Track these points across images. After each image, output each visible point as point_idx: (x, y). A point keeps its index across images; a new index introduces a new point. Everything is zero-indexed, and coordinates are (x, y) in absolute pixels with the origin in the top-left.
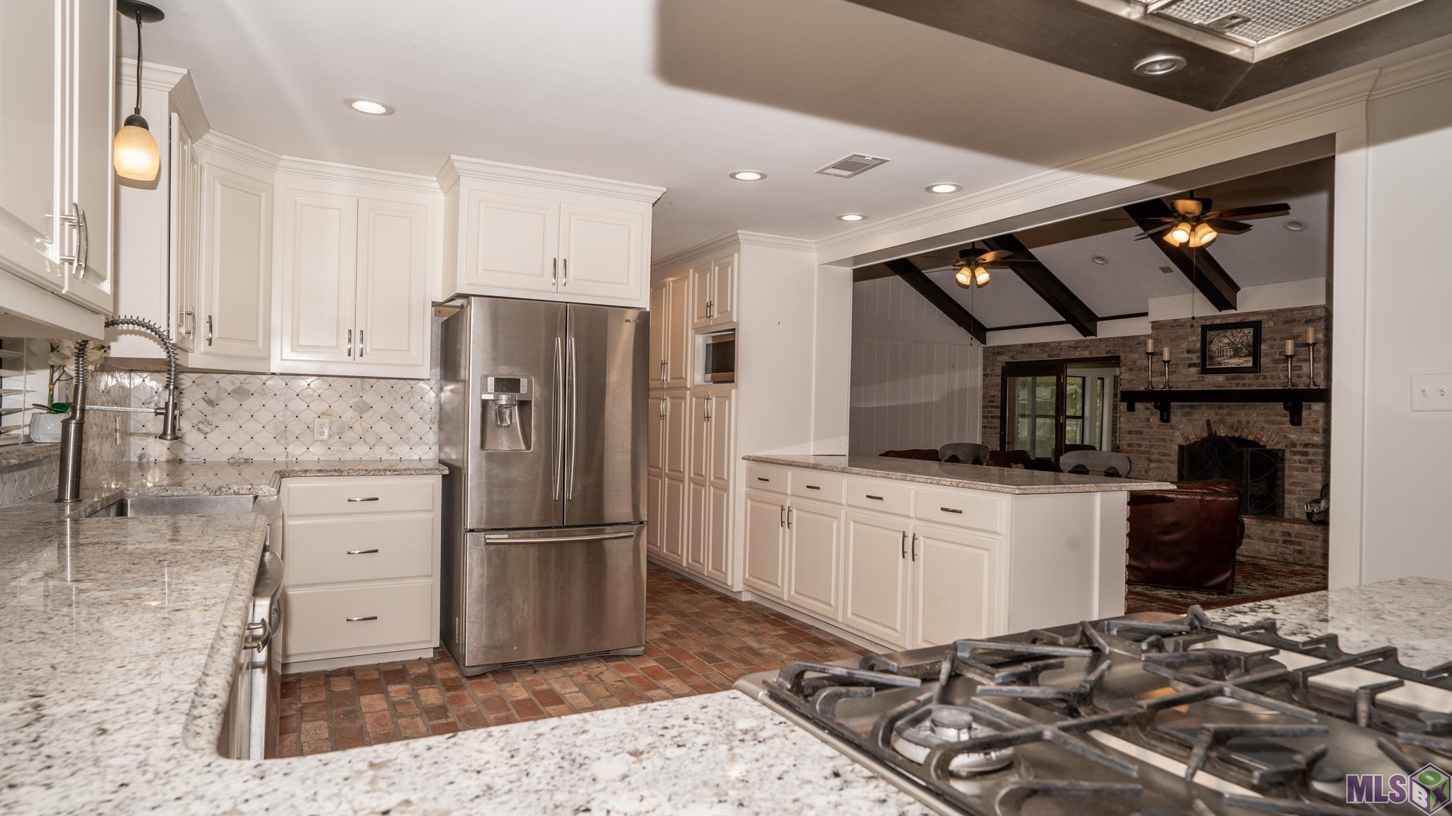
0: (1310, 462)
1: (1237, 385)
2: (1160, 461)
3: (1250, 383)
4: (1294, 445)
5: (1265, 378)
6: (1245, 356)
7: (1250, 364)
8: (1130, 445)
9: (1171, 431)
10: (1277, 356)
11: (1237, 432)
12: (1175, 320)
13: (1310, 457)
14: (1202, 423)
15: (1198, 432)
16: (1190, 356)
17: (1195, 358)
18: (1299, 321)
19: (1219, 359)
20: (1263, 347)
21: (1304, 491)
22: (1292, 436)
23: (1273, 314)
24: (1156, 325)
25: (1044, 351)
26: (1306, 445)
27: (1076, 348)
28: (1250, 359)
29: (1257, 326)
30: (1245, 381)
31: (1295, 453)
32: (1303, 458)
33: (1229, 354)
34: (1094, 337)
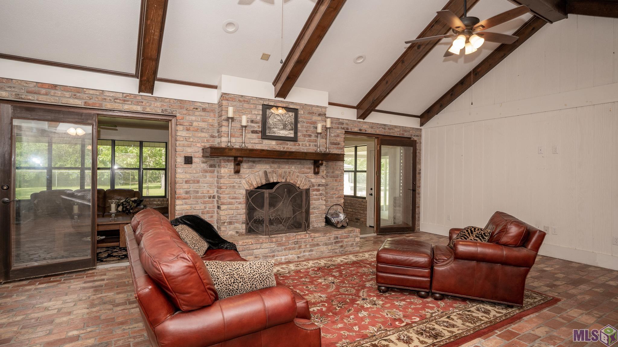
0: (321, 194)
1: (284, 148)
2: (230, 204)
3: (290, 147)
4: (313, 186)
5: (299, 145)
6: (290, 130)
7: (292, 136)
8: (187, 193)
9: (238, 180)
10: (305, 133)
11: (283, 179)
12: (242, 96)
13: (321, 192)
14: (261, 173)
15: (258, 180)
16: (253, 125)
17: (257, 127)
18: (316, 114)
19: (275, 130)
20: (299, 126)
21: (318, 211)
22: (313, 180)
23: (304, 106)
24: (224, 96)
25: (75, 97)
26: (319, 185)
27: (124, 101)
28: (292, 132)
29: (295, 111)
30: (288, 146)
31: (314, 190)
32: (317, 193)
33: (280, 127)
34: (150, 95)
